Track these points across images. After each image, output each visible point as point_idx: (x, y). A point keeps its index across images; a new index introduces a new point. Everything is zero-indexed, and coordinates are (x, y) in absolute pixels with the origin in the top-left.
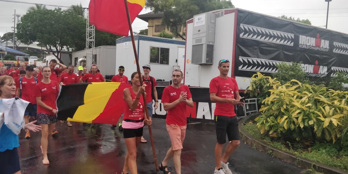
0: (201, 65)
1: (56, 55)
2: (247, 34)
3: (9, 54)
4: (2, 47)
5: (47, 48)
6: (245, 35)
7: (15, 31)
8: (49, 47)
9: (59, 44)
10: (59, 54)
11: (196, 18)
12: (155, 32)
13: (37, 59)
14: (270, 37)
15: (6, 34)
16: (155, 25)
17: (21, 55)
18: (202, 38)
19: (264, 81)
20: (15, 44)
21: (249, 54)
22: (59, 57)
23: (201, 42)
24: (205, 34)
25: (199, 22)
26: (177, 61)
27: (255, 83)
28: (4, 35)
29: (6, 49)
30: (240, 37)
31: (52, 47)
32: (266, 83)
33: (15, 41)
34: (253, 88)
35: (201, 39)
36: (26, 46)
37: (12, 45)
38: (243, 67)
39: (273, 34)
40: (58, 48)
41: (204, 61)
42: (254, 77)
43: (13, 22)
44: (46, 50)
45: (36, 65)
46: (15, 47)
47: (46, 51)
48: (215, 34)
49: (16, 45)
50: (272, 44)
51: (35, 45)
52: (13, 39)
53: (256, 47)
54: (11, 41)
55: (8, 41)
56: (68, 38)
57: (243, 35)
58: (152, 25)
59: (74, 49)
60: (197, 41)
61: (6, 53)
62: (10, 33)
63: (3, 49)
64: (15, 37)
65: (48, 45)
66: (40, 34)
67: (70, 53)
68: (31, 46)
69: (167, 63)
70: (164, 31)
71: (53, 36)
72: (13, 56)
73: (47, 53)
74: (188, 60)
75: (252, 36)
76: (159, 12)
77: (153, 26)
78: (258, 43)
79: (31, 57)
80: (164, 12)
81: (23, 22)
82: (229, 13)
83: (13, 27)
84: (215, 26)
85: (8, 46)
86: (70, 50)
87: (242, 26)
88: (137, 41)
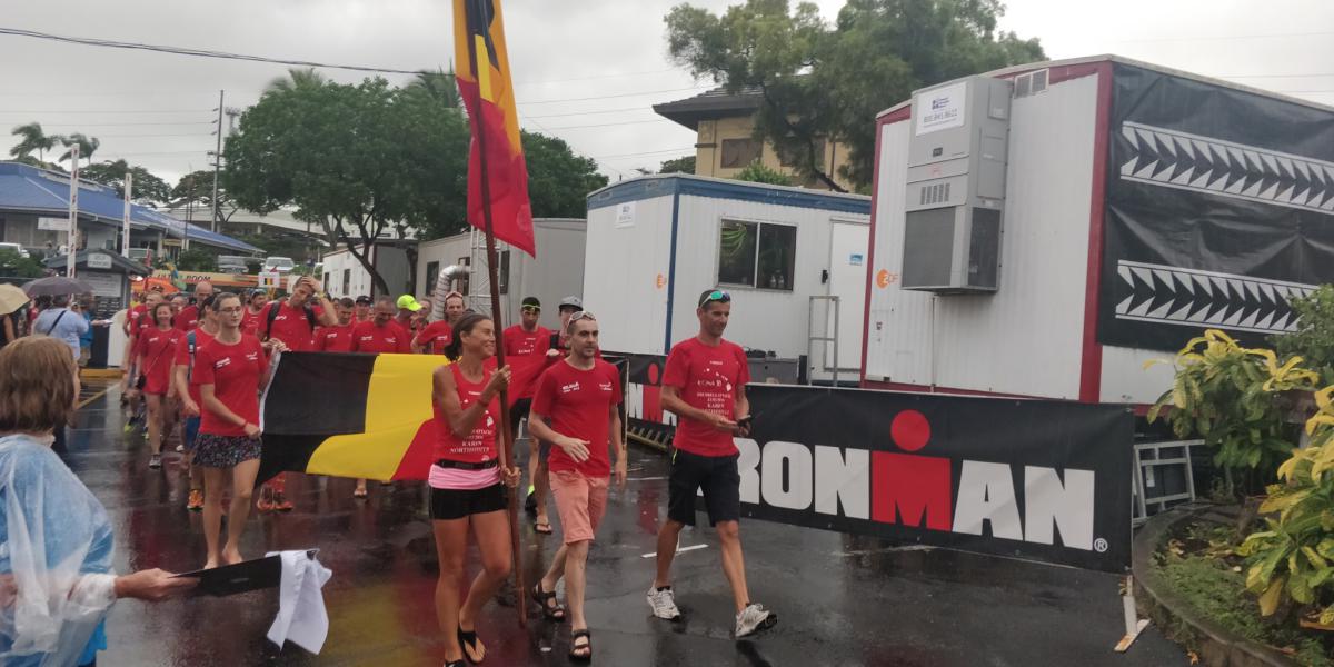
0: (941, 293)
1: (361, 251)
2: (1152, 167)
3: (197, 249)
4: (174, 222)
5: (327, 227)
6: (1141, 169)
7: (218, 167)
8: (335, 223)
9: (371, 213)
10: (371, 248)
11: (923, 100)
12: (724, 165)
13: (289, 265)
14: (1251, 181)
15: (188, 177)
16: (724, 141)
17: (236, 253)
18: (949, 181)
19: (1242, 370)
20: (218, 212)
21: (1161, 249)
22: (370, 260)
23: (947, 200)
24: (963, 166)
25: (937, 117)
26: (825, 276)
27: (1199, 375)
28: (181, 180)
29: (186, 229)
30: (1122, 177)
31: (344, 222)
32: (1253, 379)
33: (219, 204)
34: (1189, 400)
35: (948, 185)
36: (254, 218)
37: (208, 216)
38: (1132, 306)
39: (1264, 164)
40: (368, 228)
41: (958, 280)
42: (1191, 351)
43: (214, 134)
44: (324, 233)
45: (285, 290)
46: (216, 223)
47: (322, 237)
48: (1006, 164)
49: (221, 216)
50: (1258, 209)
51: (285, 216)
52: (210, 197)
53: (1190, 222)
54: (205, 202)
55: (195, 203)
56: (407, 187)
57: (1135, 171)
58: (712, 142)
59: (423, 232)
60: (926, 194)
61: (185, 244)
62: (202, 173)
63: (176, 230)
64: (219, 187)
65: (330, 217)
66: (306, 173)
67: (411, 247)
68: (272, 219)
69: (788, 286)
70: (759, 162)
71: (352, 181)
72: (210, 255)
73: (327, 244)
74: (884, 272)
75: (1174, 176)
76: (746, 90)
77: (714, 146)
78: (1197, 204)
79: (270, 258)
80: (765, 89)
81: (247, 132)
82: (1073, 77)
83: (212, 153)
84: (1009, 130)
85: (194, 218)
86: (411, 233)
87: (1129, 131)
88: (671, 198)
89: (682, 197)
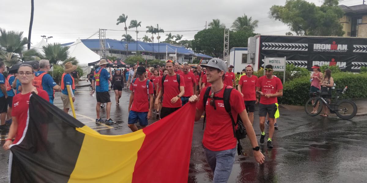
14: (286, 48)
30: (262, 49)
48: (256, 47)
53: (275, 53)
57: (265, 48)
75: (271, 48)
84: (256, 43)
87: (263, 44)
88: (234, 51)
89: (235, 51)
